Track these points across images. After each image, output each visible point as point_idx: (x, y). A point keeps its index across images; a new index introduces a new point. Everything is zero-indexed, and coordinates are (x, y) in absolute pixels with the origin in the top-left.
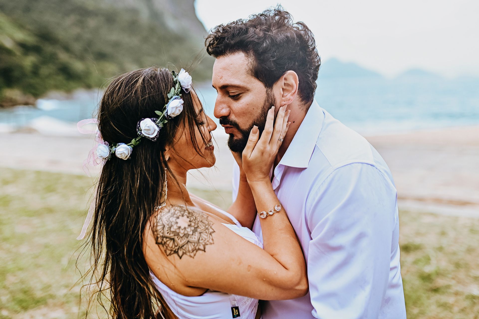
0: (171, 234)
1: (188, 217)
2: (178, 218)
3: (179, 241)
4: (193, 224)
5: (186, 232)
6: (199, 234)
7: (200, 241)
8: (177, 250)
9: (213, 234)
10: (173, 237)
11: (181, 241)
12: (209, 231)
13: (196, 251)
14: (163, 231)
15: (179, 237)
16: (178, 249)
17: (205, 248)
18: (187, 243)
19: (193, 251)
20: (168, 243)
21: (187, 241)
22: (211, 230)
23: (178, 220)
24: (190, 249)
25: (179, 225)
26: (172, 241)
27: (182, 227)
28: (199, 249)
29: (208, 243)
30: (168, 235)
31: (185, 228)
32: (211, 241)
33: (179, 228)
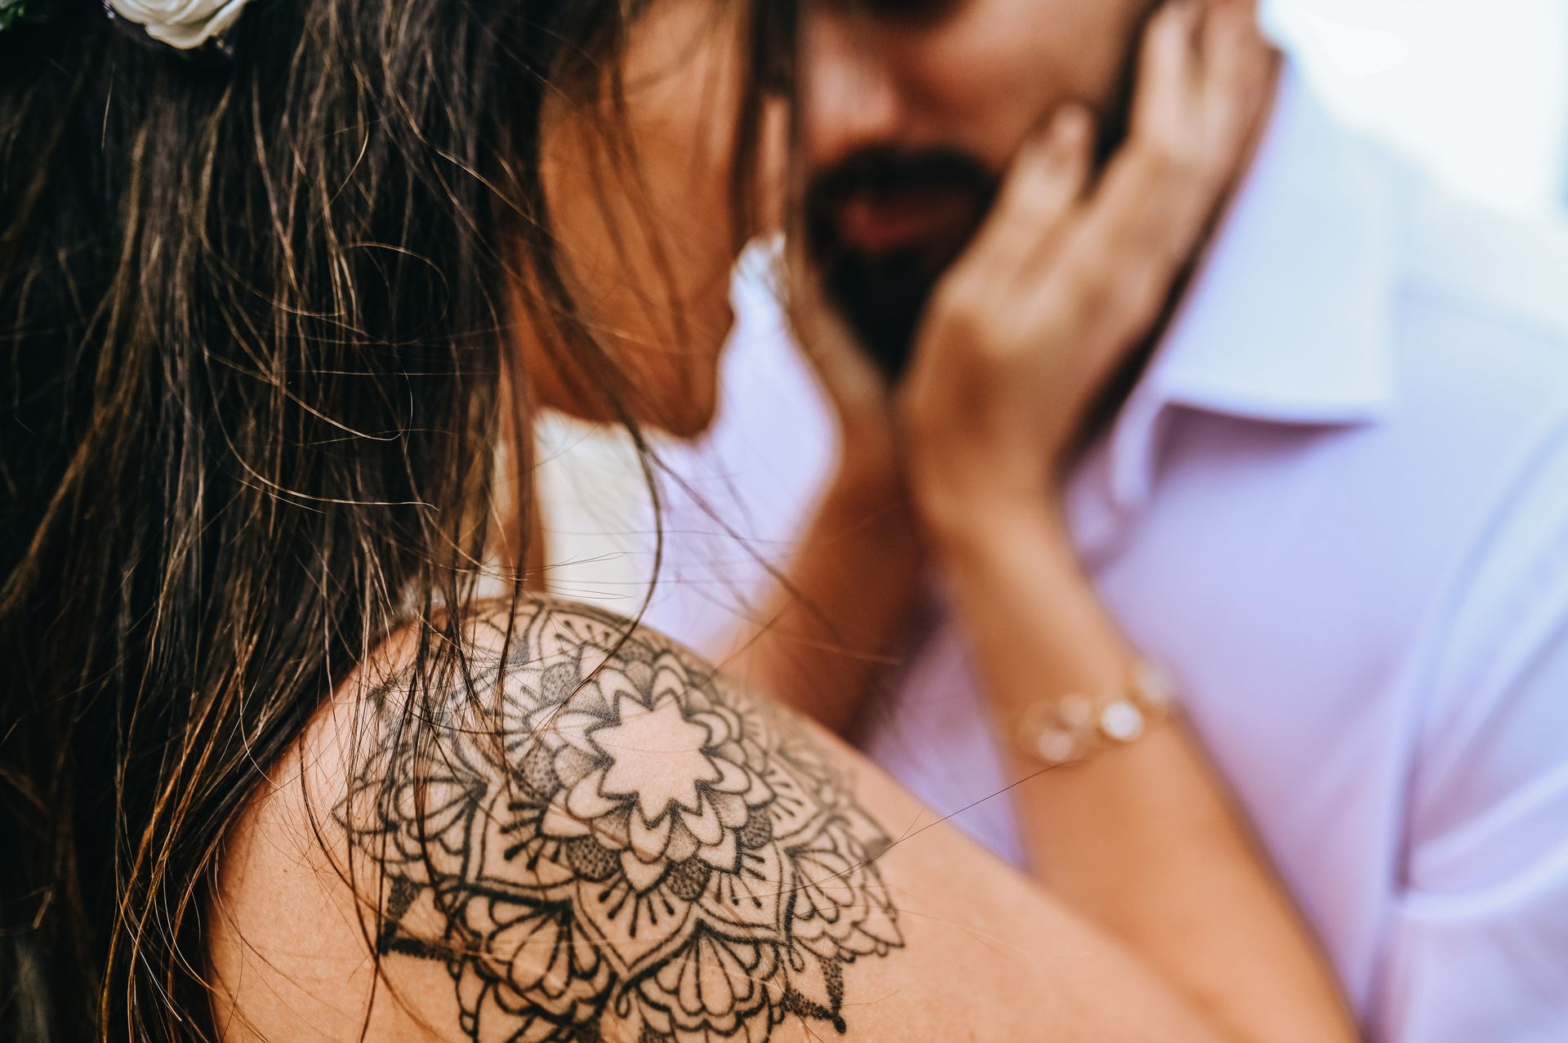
0: (544, 865)
1: (688, 714)
2: (611, 719)
3: (616, 931)
4: (734, 779)
5: (682, 849)
6: (788, 868)
7: (800, 928)
8: (584, 1012)
9: (884, 864)
10: (555, 895)
11: (633, 932)
12: (850, 838)
13: (771, 1023)
14: (468, 830)
15: (616, 896)
16: (599, 1001)
17: (836, 993)
18: (690, 946)
19: (741, 1019)
20: (505, 946)
21: (689, 928)
22: (864, 832)
23: (607, 739)
24: (718, 999)
25: (618, 782)
26: (551, 930)
27: (652, 806)
28: (794, 1004)
29: (858, 942)
30: (515, 871)
31: (674, 810)
32: (877, 922)
33: (627, 804)
